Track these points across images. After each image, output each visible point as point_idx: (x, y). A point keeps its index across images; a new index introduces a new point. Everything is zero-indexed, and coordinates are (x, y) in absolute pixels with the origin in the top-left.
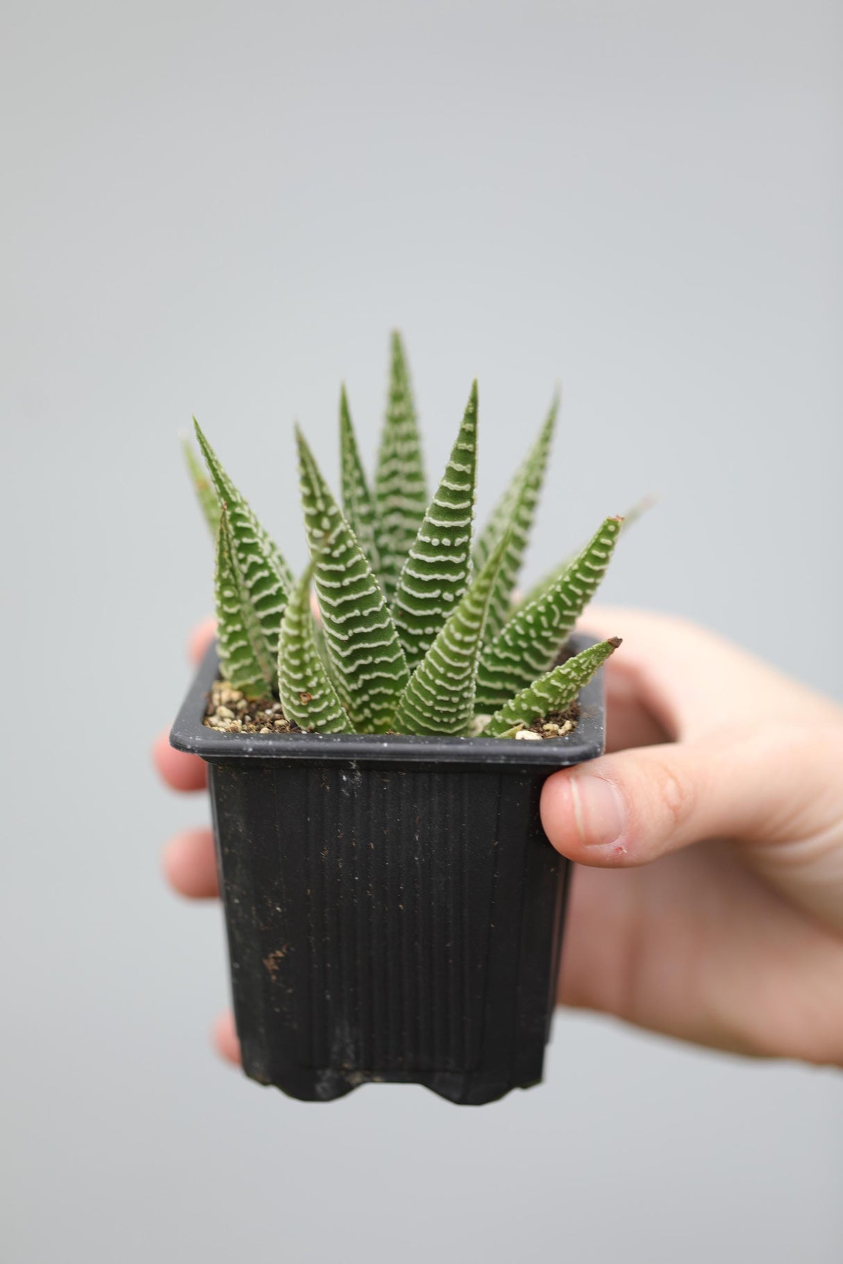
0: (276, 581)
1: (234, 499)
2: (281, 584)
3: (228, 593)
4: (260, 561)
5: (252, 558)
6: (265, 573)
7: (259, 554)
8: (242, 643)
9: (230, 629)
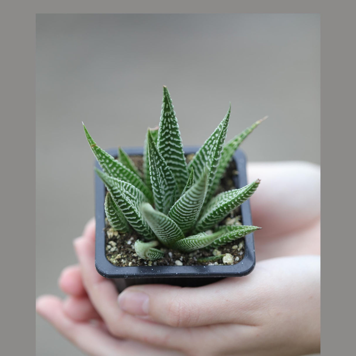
0: (130, 205)
1: (111, 186)
2: (131, 206)
3: (111, 211)
4: (123, 201)
5: (120, 200)
6: (125, 204)
7: (123, 199)
8: (117, 221)
9: (113, 218)
